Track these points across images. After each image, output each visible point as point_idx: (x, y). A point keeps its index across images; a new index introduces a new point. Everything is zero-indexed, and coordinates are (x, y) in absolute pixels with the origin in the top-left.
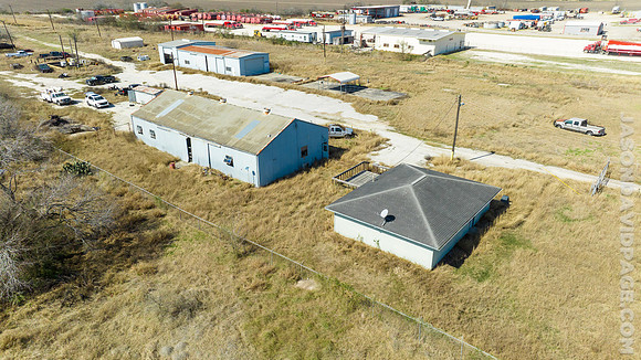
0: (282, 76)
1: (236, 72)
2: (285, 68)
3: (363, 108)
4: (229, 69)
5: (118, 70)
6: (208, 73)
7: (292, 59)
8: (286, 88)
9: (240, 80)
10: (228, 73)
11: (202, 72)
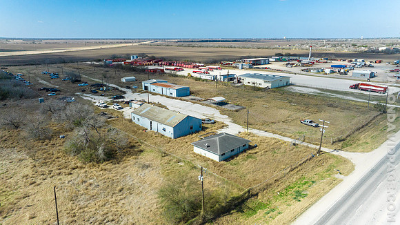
0: (194, 97)
1: (174, 95)
2: (197, 93)
5: (124, 93)
6: (162, 95)
7: (202, 89)
9: (176, 99)
10: (171, 95)
11: (160, 95)
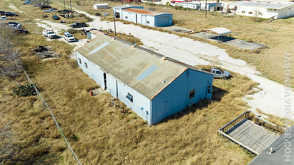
0: (179, 28)
1: (152, 24)
2: (181, 23)
3: (234, 54)
4: (148, 22)
6: (136, 24)
7: (186, 18)
8: (181, 36)
10: (148, 24)
